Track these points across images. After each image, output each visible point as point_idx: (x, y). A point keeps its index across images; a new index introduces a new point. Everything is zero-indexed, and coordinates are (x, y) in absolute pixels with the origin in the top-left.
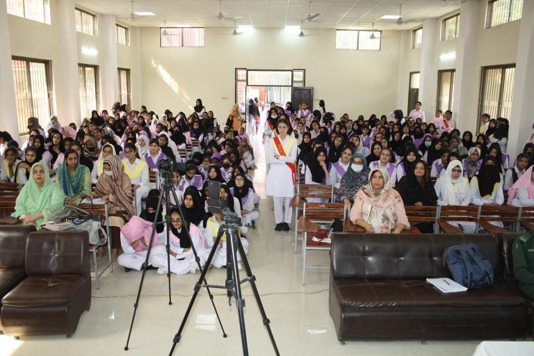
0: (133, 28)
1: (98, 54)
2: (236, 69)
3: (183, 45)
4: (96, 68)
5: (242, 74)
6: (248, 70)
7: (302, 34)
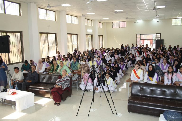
0: (104, 23)
1: (93, 31)
2: (136, 34)
3: (119, 27)
4: (92, 35)
5: (138, 36)
6: (140, 34)
7: (158, 22)
